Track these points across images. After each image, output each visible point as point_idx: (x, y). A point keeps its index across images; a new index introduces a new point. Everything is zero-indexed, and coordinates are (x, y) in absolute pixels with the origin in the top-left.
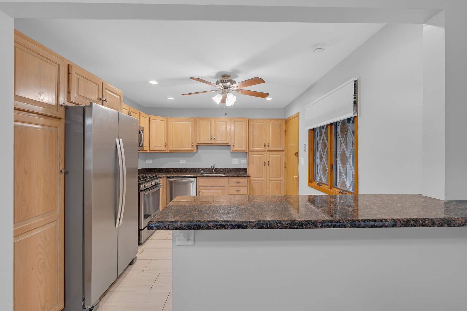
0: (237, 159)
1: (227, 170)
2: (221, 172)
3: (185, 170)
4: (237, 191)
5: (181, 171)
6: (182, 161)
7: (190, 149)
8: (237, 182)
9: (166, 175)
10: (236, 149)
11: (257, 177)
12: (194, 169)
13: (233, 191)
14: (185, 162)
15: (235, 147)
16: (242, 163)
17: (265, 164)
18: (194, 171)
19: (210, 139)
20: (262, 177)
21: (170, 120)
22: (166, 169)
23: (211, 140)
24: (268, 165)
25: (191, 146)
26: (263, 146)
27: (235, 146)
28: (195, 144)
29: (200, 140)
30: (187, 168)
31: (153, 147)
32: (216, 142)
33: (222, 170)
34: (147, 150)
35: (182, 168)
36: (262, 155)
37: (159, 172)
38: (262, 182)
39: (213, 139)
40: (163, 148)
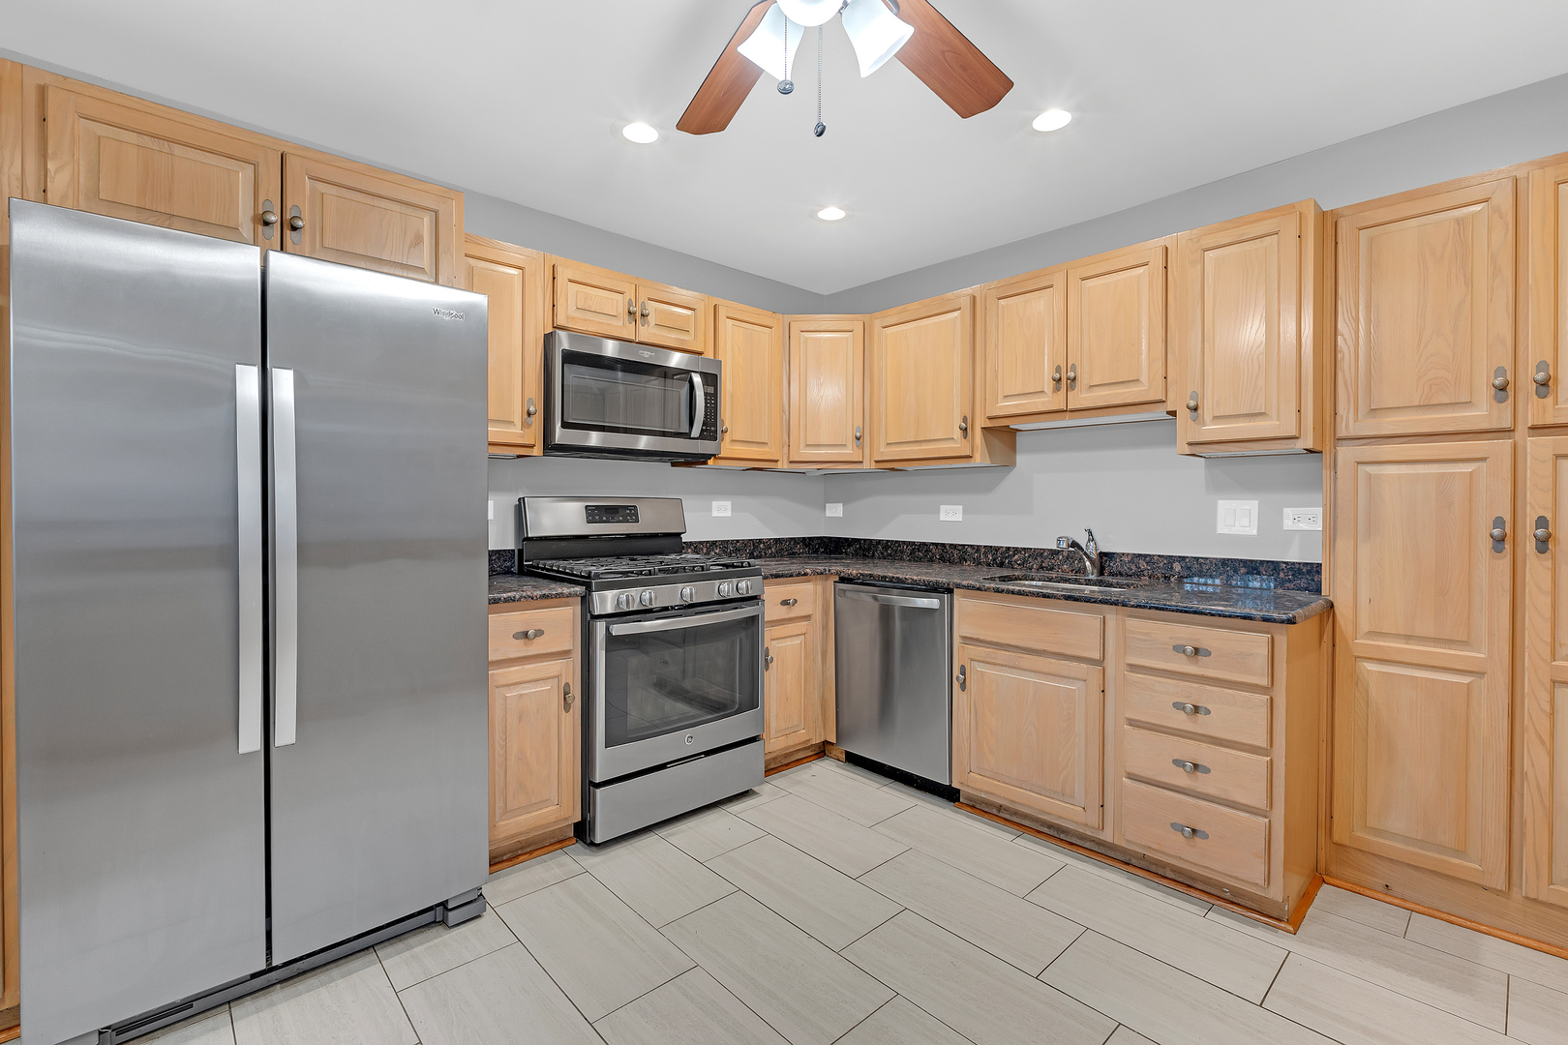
0: (1256, 503)
1: (1177, 567)
2: (1139, 574)
3: (956, 552)
4: (1179, 706)
5: (942, 559)
6: (947, 513)
7: (957, 446)
8: (1179, 649)
9: (834, 569)
10: (1211, 430)
11: (1409, 638)
12: (997, 549)
13: (1158, 700)
14: (959, 517)
15: (1208, 417)
16: (1288, 524)
17: (1499, 542)
18: (994, 560)
19: (1048, 385)
20: (1464, 644)
21: (878, 324)
22: (887, 545)
23: (1057, 389)
24: (1543, 544)
25: (958, 434)
26: (1484, 394)
27: (1207, 412)
28: (980, 422)
29: (1000, 397)
30: (964, 546)
31: (802, 445)
32: (1081, 398)
33: (1143, 565)
34: (776, 461)
35: (943, 545)
36: (1467, 468)
37: (864, 555)
38: (1466, 680)
39: (1065, 381)
40: (849, 452)
